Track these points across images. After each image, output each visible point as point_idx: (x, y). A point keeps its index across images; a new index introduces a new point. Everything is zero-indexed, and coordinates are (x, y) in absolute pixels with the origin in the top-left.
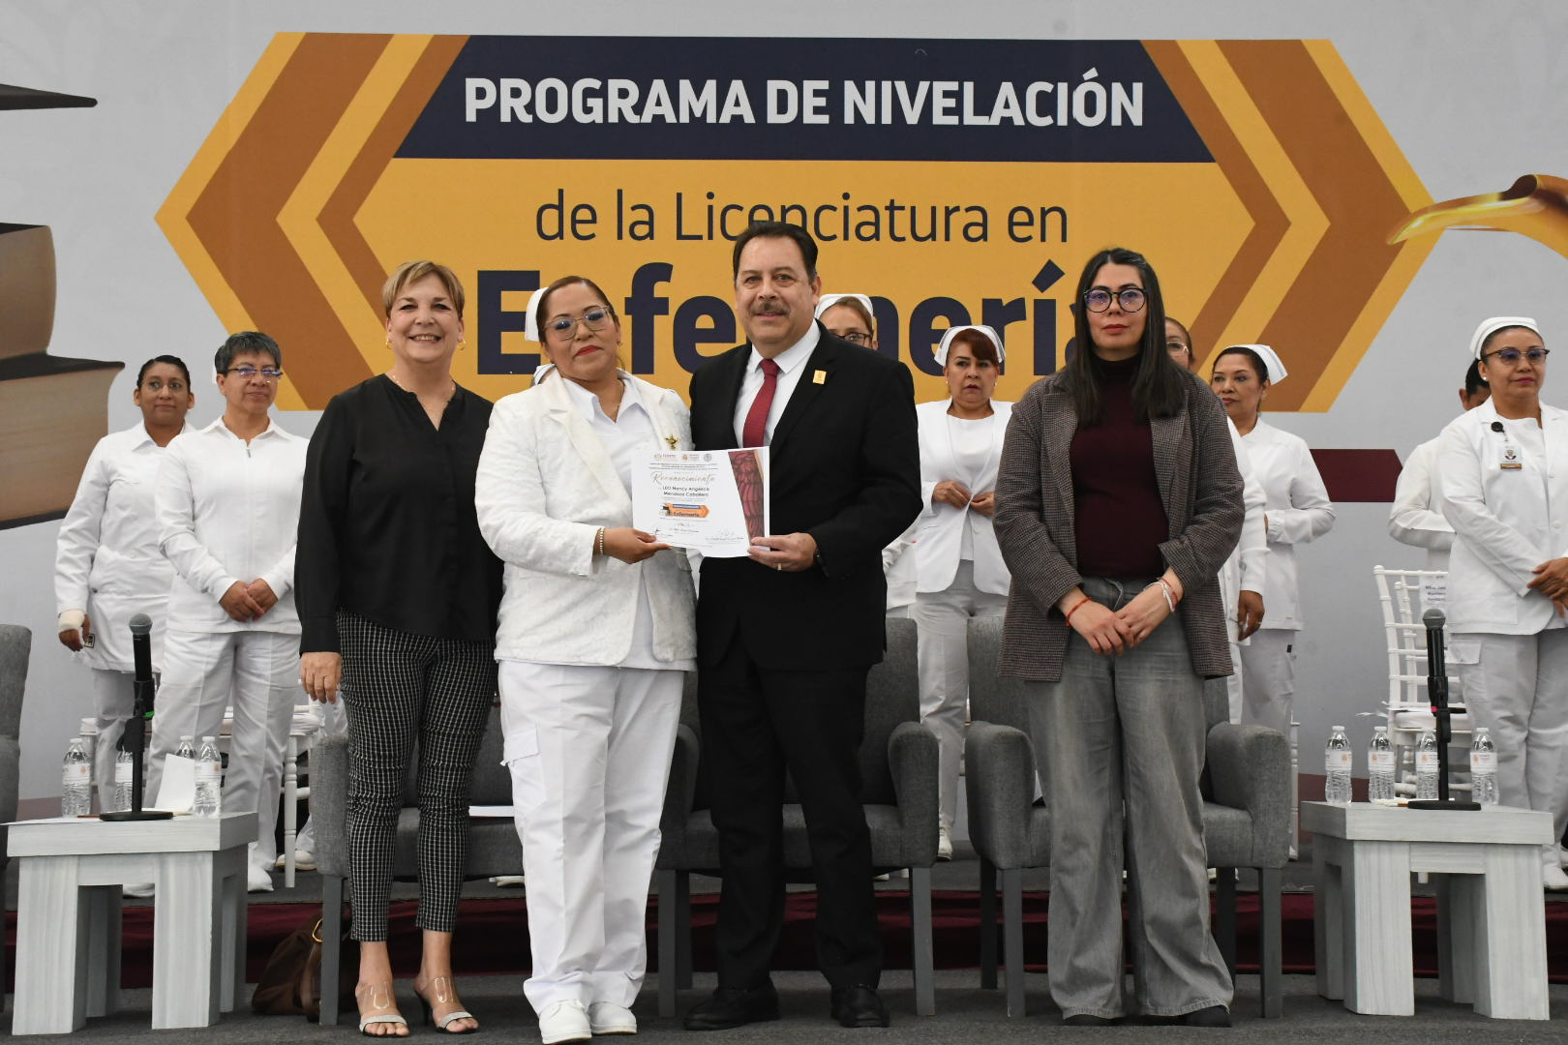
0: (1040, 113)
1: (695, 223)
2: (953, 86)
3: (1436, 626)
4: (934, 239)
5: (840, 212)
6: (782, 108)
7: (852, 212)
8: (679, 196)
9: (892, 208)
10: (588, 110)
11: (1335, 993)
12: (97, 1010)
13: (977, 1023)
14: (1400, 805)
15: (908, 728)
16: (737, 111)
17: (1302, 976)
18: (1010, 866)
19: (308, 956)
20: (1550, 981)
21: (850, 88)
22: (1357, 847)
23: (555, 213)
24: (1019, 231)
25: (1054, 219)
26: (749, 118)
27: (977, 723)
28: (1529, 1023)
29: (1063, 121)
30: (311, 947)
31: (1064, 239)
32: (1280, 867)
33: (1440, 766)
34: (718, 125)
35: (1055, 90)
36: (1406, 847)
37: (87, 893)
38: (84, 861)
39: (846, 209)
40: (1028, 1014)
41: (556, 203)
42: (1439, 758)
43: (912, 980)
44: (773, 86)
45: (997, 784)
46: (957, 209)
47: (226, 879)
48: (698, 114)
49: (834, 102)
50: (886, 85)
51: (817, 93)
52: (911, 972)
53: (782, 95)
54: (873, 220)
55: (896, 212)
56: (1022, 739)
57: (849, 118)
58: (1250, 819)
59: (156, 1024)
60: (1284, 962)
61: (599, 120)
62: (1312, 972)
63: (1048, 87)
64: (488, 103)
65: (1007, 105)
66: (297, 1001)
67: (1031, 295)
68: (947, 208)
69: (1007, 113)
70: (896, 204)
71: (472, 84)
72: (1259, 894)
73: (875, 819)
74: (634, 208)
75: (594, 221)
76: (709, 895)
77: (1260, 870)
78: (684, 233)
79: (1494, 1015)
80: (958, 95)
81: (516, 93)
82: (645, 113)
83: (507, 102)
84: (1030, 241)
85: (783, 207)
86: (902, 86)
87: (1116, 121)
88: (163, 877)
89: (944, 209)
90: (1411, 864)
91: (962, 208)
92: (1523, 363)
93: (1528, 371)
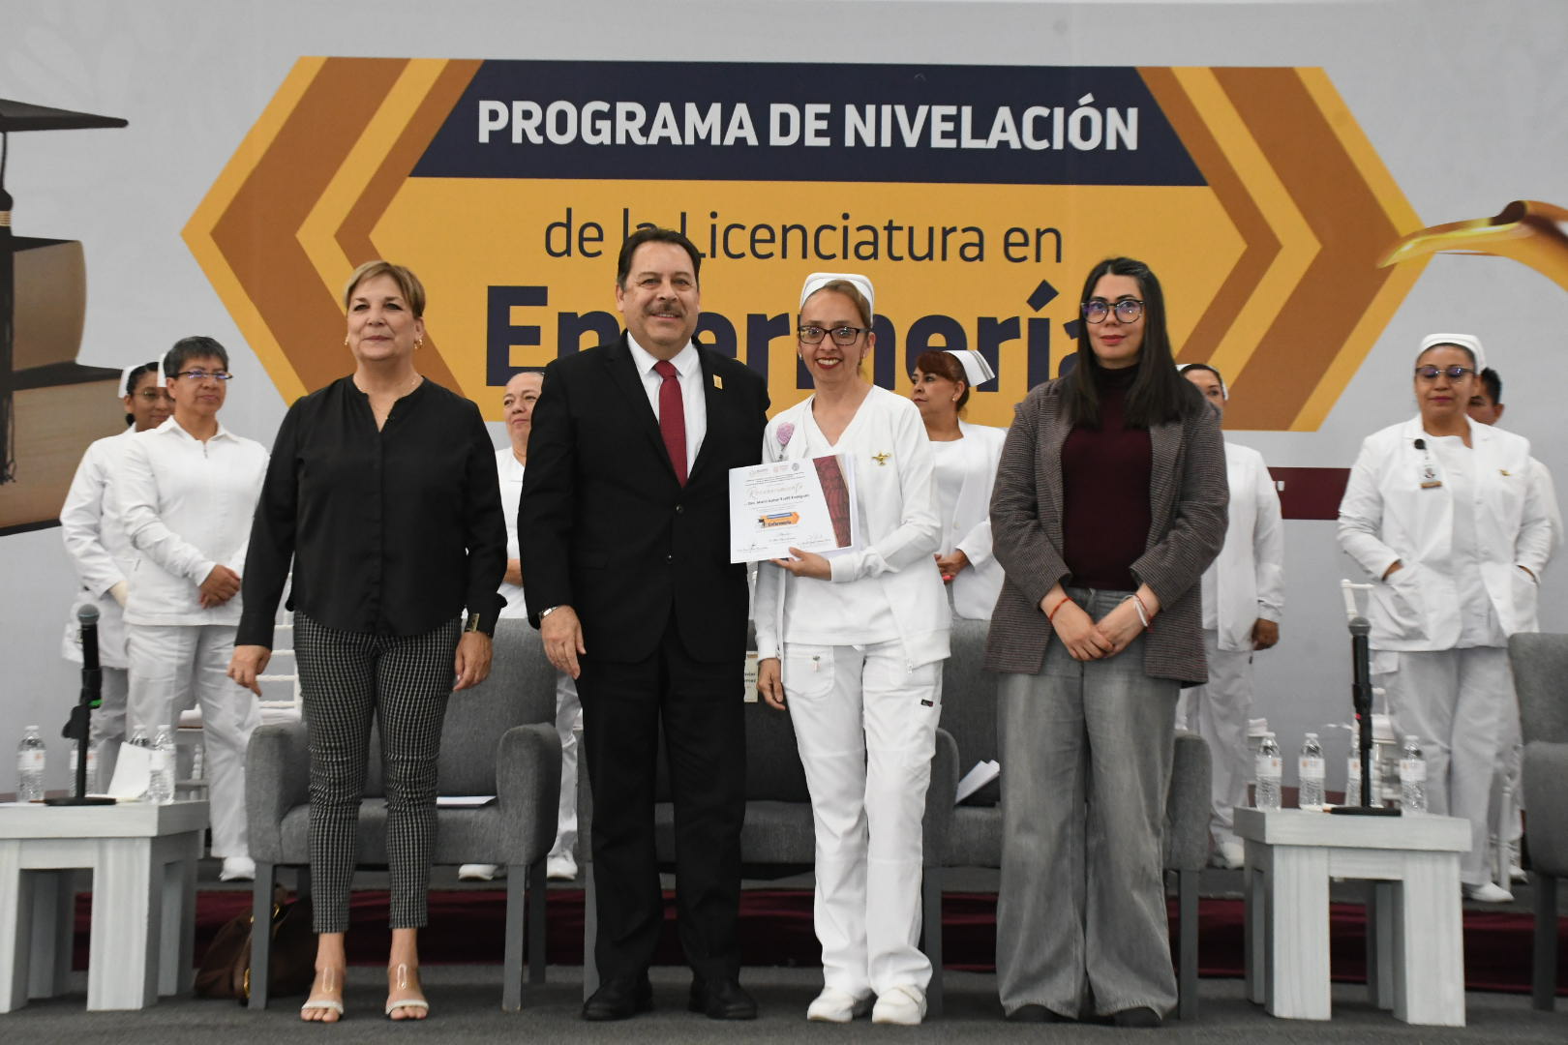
0: (1037, 137)
2: (952, 110)
3: (1361, 634)
4: (931, 259)
5: (840, 232)
6: (785, 131)
7: (852, 232)
8: (683, 213)
9: (890, 228)
10: (596, 132)
11: (1259, 997)
12: (42, 991)
14: (1325, 811)
16: (741, 134)
20: (1468, 988)
21: (851, 111)
22: (1276, 852)
23: (563, 231)
24: (1014, 252)
25: (1049, 240)
26: (753, 141)
28: (1444, 1029)
29: (1058, 145)
30: (248, 932)
31: (1058, 259)
32: (1198, 870)
33: (1363, 775)
34: (721, 147)
35: (1051, 115)
36: (1325, 852)
37: (29, 877)
38: (25, 843)
39: (846, 229)
41: (564, 221)
42: (1362, 766)
44: (776, 110)
46: (954, 229)
47: (168, 865)
48: (703, 136)
49: (835, 125)
50: (886, 109)
51: (819, 117)
53: (785, 119)
54: (871, 239)
55: (894, 232)
57: (850, 141)
59: (92, 1005)
60: (1201, 964)
61: (607, 141)
63: (1044, 112)
64: (500, 125)
65: (1004, 130)
67: (1026, 313)
68: (944, 229)
69: (1004, 137)
70: (895, 224)
71: (485, 107)
75: (601, 239)
77: (1178, 872)
79: (1409, 1021)
80: (956, 119)
81: (527, 115)
82: (651, 135)
83: (519, 124)
84: (1025, 262)
85: (784, 227)
86: (901, 110)
87: (1111, 145)
88: (102, 861)
89: (941, 230)
90: (1329, 868)
91: (959, 229)
92: (1441, 382)
93: (1445, 389)
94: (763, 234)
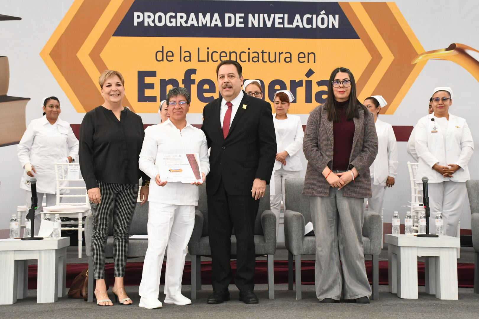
0: (308, 24)
1: (203, 57)
2: (281, 16)
3: (426, 182)
4: (275, 62)
5: (247, 53)
6: (230, 22)
7: (251, 54)
8: (199, 48)
9: (263, 52)
10: (171, 22)
11: (394, 291)
12: (20, 296)
13: (287, 302)
14: (414, 236)
15: (267, 212)
16: (216, 23)
17: (384, 286)
18: (297, 254)
19: (84, 281)
20: (459, 287)
21: (250, 16)
22: (401, 249)
23: (161, 53)
24: (301, 60)
25: (311, 56)
26: (220, 25)
27: (288, 210)
28: (452, 301)
29: (314, 26)
30: (86, 278)
31: (315, 62)
32: (378, 254)
33: (426, 224)
34: (210, 27)
35: (312, 17)
36: (416, 248)
37: (17, 262)
38: (16, 252)
39: (249, 53)
40: (302, 299)
41: (162, 50)
42: (426, 221)
43: (267, 287)
44: (227, 15)
45: (294, 230)
46: (282, 53)
47: (59, 257)
48: (204, 24)
49: (245, 20)
50: (261, 15)
51: (240, 18)
52: (267, 285)
53: (230, 18)
55: (264, 54)
56: (301, 216)
57: (250, 25)
58: (369, 240)
59: (38, 302)
60: (379, 282)
61: (174, 25)
62: (387, 285)
63: (310, 16)
64: (141, 20)
65: (298, 22)
66: (81, 294)
67: (305, 79)
68: (279, 53)
69: (298, 24)
70: (264, 51)
71: (136, 14)
72: (372, 261)
73: (257, 240)
74: (185, 52)
75: (173, 56)
76: (206, 261)
77: (372, 255)
78: (200, 60)
79: (442, 299)
80: (283, 18)
81: (149, 17)
82: (188, 23)
83: (146, 20)
84: (304, 63)
85: (230, 52)
86: (266, 15)
87: (331, 26)
88: (40, 257)
89: (278, 53)
90: (417, 253)
91: (284, 53)
92: (440, 102)
93: (442, 104)
94: (223, 54)
